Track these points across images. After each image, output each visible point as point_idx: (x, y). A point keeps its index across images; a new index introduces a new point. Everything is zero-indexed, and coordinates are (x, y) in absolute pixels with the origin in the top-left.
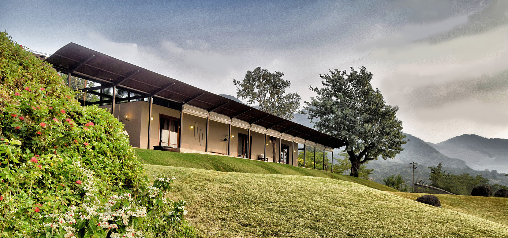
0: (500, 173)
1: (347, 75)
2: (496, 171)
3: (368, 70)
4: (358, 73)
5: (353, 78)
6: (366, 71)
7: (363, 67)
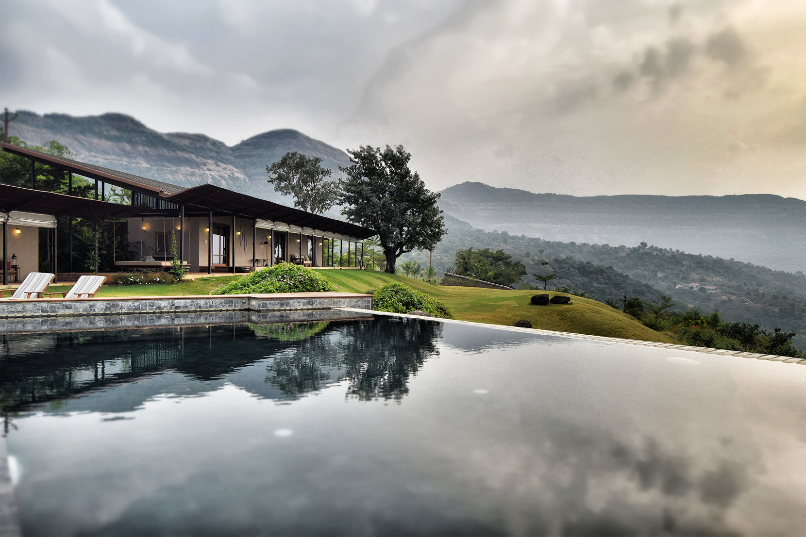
0: (511, 235)
1: (381, 154)
2: (506, 232)
3: (407, 150)
4: (395, 152)
5: (389, 156)
6: (403, 150)
7: (400, 146)
